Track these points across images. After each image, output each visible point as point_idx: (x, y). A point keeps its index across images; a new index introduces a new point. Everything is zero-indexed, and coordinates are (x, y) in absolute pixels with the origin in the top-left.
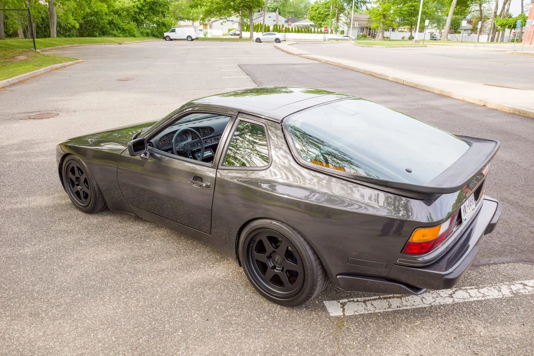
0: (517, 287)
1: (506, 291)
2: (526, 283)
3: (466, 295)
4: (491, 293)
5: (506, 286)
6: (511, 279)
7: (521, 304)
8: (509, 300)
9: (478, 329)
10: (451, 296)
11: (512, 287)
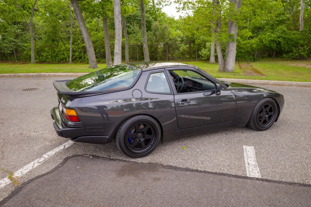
0: (42, 160)
1: (46, 156)
2: (38, 163)
3: (59, 148)
4: (52, 153)
5: (46, 158)
6: (46, 162)
7: (37, 155)
8: (43, 154)
9: (48, 143)
10: (65, 146)
11: (44, 159)
